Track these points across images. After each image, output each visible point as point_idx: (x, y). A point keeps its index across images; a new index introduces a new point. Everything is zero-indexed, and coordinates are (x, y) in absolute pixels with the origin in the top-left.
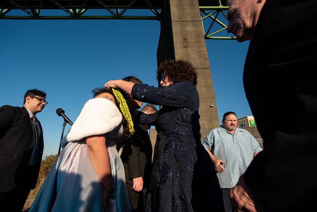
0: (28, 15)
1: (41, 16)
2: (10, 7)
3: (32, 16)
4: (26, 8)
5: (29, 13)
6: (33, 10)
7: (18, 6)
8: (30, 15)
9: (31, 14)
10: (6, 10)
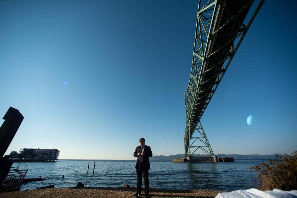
0: (241, 36)
1: (248, 26)
2: (232, 44)
3: (243, 33)
4: (236, 35)
5: (240, 34)
6: (240, 30)
7: (233, 39)
8: (242, 35)
9: (241, 33)
10: (232, 47)
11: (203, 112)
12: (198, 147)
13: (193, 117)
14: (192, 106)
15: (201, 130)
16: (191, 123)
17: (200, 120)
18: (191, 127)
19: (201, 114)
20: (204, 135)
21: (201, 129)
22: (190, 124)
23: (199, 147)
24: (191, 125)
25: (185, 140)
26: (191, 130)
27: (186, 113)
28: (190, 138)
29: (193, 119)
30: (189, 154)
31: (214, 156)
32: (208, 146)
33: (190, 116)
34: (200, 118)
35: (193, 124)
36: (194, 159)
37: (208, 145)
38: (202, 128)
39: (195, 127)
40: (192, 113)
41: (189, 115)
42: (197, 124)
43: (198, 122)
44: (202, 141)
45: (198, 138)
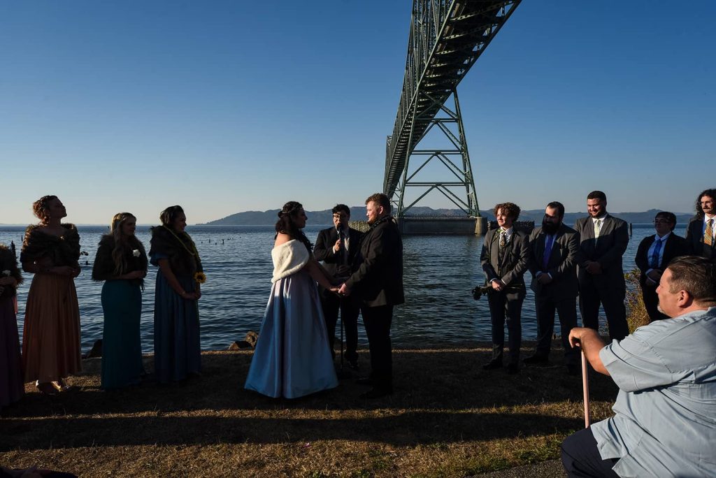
11: (477, 54)
12: (433, 187)
13: (437, 70)
14: (440, 23)
15: (453, 127)
16: (423, 96)
17: (458, 88)
18: (418, 109)
19: (466, 62)
20: (459, 146)
21: (456, 121)
22: (420, 97)
23: (436, 186)
24: (419, 103)
25: (387, 156)
26: (416, 122)
27: (410, 52)
28: (410, 154)
29: (431, 80)
30: (395, 206)
31: (480, 216)
32: (466, 184)
33: (421, 66)
34: (461, 77)
35: (429, 102)
36: (412, 223)
37: (468, 182)
38: (458, 119)
39: (435, 113)
40: (434, 55)
41: (421, 60)
42: (443, 101)
43: (449, 94)
44: (450, 166)
45: (437, 153)
